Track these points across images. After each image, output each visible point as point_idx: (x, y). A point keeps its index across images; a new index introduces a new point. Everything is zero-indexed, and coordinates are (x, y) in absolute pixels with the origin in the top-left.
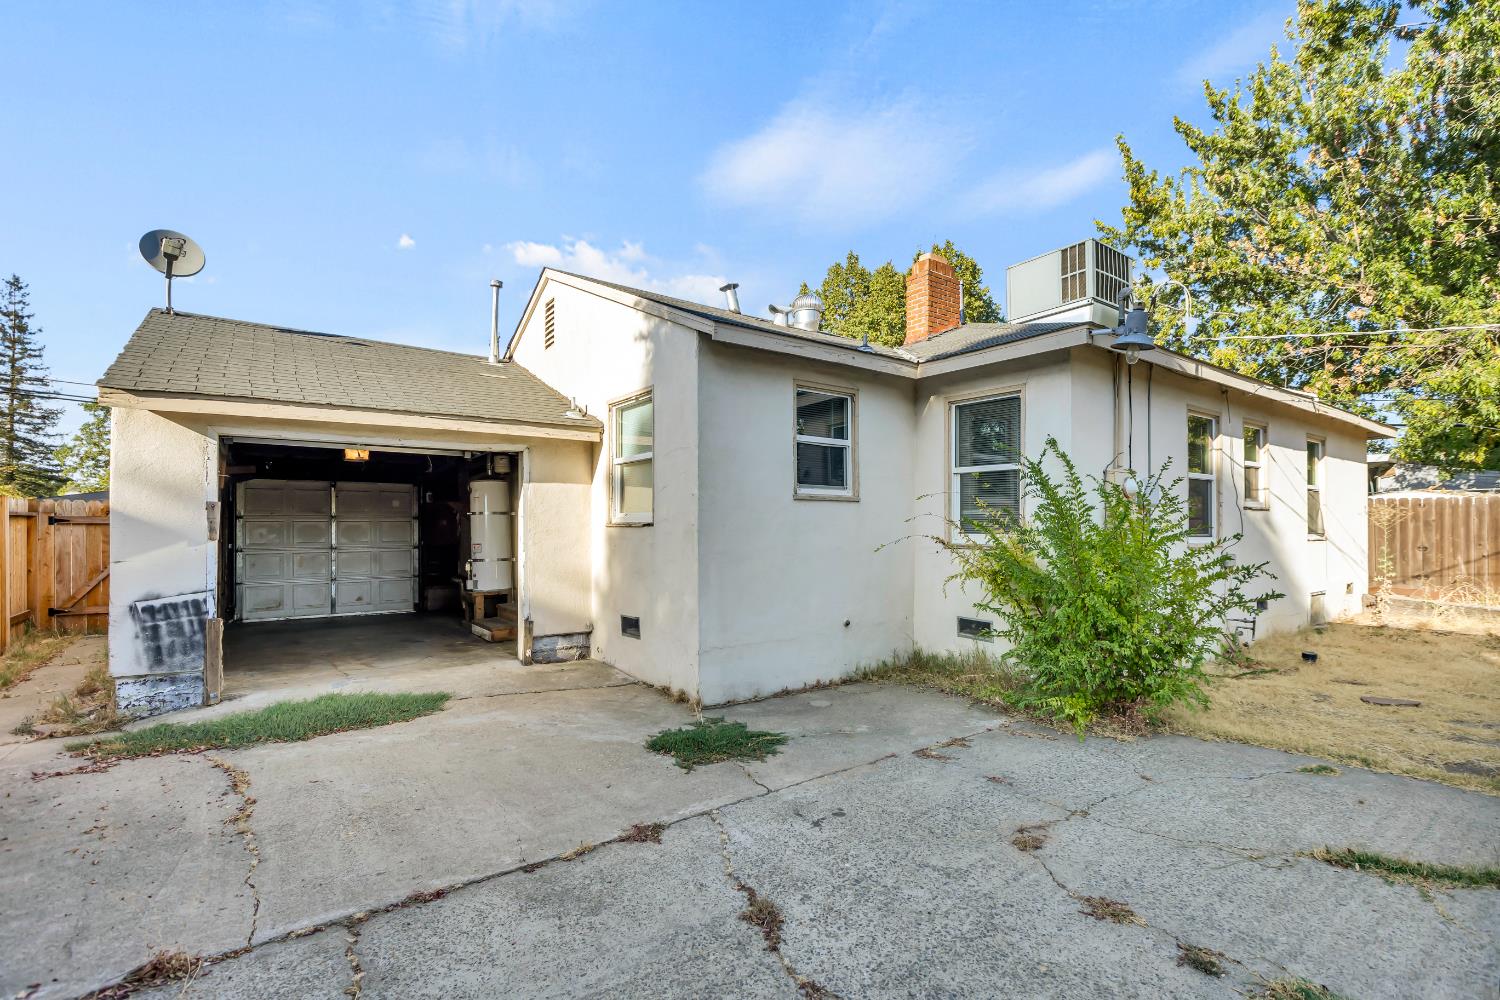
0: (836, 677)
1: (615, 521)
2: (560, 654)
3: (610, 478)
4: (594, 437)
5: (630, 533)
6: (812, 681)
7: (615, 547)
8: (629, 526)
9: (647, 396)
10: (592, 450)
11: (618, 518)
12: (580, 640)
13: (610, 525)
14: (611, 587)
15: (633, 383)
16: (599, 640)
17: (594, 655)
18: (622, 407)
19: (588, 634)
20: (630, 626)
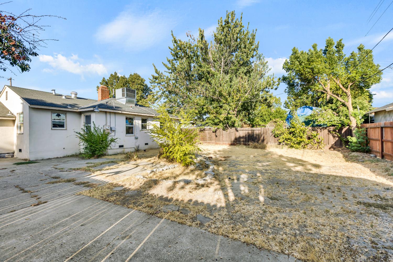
0: (62, 156)
1: (18, 133)
2: (6, 157)
3: (17, 126)
4: (14, 119)
5: (20, 135)
6: (56, 157)
7: (18, 137)
8: (20, 134)
9: (22, 113)
10: (14, 121)
11: (19, 132)
12: (12, 154)
13: (17, 134)
14: (18, 145)
15: (21, 111)
16: (15, 154)
17: (15, 157)
18: (20, 114)
19: (14, 153)
20: (20, 150)
